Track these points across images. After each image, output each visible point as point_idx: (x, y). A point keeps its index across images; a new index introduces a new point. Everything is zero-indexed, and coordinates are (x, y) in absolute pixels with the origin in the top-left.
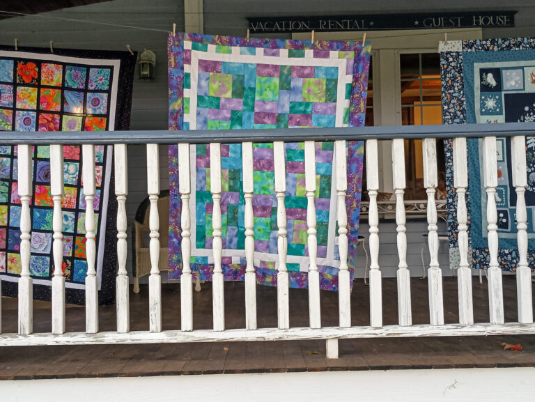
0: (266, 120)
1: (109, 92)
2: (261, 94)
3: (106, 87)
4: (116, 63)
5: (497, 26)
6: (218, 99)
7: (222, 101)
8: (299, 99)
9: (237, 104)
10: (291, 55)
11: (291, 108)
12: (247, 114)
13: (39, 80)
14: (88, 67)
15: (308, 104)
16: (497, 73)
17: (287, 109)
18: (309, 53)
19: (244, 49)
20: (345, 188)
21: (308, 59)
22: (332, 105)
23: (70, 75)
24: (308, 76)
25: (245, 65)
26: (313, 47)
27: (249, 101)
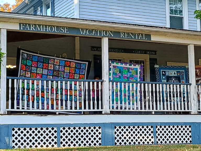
0: (125, 78)
1: (85, 69)
2: (124, 73)
3: (85, 68)
4: (87, 63)
5: (152, 54)
6: (117, 73)
7: (117, 74)
8: (131, 74)
9: (120, 75)
10: (129, 65)
11: (130, 76)
12: (122, 77)
13: (70, 65)
14: (81, 63)
15: (133, 75)
16: (165, 72)
17: (129, 76)
18: (132, 65)
19: (121, 64)
20: (140, 90)
21: (132, 66)
22: (137, 75)
23: (77, 65)
24: (132, 70)
25: (121, 67)
26: (133, 64)
27: (122, 74)
